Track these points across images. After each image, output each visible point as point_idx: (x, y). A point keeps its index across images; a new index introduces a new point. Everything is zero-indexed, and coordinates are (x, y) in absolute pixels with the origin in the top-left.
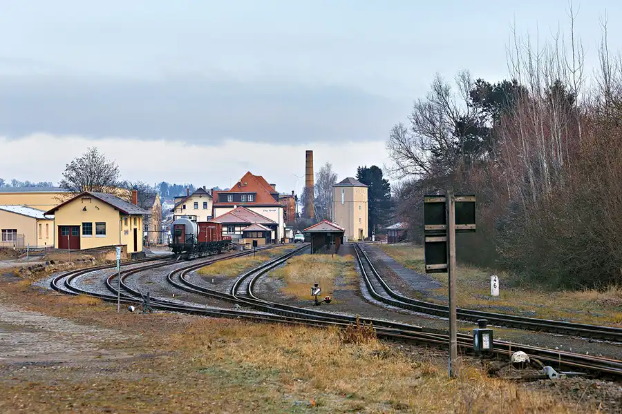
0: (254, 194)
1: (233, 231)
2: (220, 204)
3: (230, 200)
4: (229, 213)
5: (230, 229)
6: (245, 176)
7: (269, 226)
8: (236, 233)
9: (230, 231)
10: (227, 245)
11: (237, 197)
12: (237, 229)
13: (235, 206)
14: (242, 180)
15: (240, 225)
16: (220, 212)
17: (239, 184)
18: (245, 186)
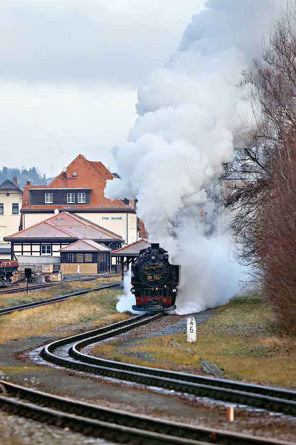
0: (88, 192)
1: (48, 252)
2: (33, 208)
3: (48, 199)
4: (44, 222)
5: (44, 248)
6: (73, 163)
7: (106, 243)
8: (54, 254)
9: (44, 252)
10: (10, 274)
11: (59, 197)
12: (56, 248)
13: (57, 211)
14: (68, 168)
15: (60, 241)
16: (31, 220)
17: (64, 175)
18: (74, 178)
